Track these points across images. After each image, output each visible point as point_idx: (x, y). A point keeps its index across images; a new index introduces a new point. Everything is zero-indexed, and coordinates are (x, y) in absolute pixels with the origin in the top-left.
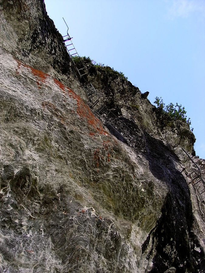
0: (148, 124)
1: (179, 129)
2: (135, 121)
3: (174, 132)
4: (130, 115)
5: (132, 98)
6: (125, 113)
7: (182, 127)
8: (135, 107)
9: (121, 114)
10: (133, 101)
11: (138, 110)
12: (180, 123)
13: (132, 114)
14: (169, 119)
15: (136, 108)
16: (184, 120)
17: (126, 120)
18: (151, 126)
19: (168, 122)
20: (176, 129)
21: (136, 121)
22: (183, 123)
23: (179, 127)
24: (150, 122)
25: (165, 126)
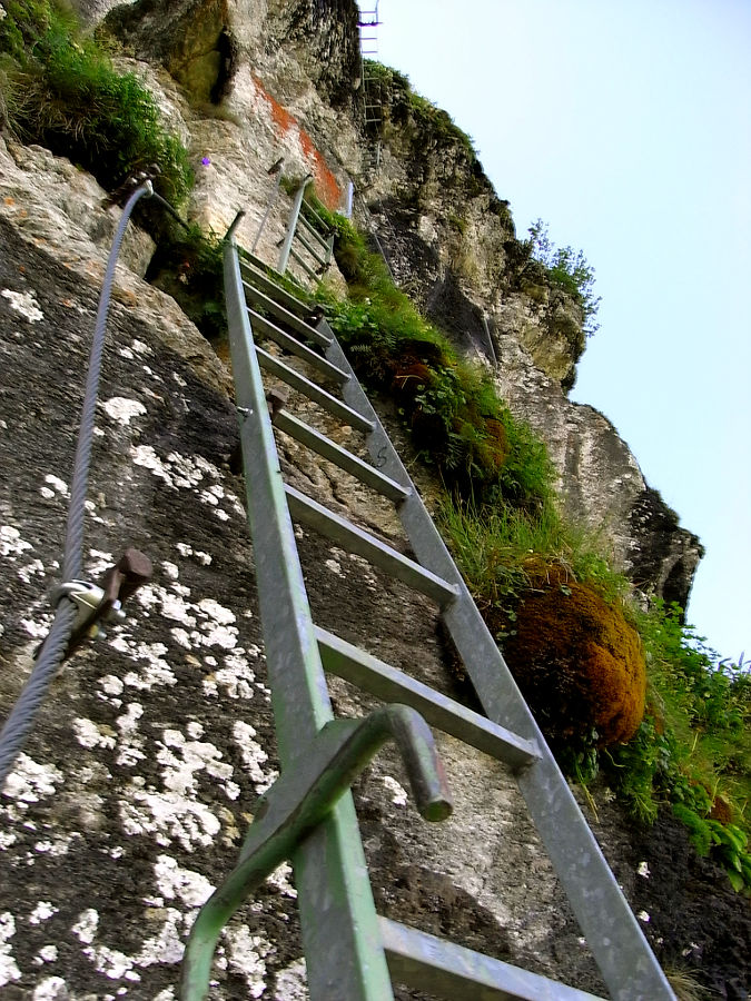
0: (474, 269)
1: (553, 311)
2: (441, 252)
3: (535, 311)
4: (435, 235)
5: (463, 203)
6: (426, 227)
7: (561, 310)
8: (457, 224)
9: (416, 228)
10: (460, 209)
11: (460, 231)
12: (562, 300)
13: (442, 236)
14: (538, 280)
15: (459, 228)
16: (576, 297)
17: (418, 242)
18: (481, 278)
19: (531, 286)
20: (544, 309)
21: (443, 252)
22: (570, 302)
23: (556, 307)
24: (482, 267)
25: (520, 290)
